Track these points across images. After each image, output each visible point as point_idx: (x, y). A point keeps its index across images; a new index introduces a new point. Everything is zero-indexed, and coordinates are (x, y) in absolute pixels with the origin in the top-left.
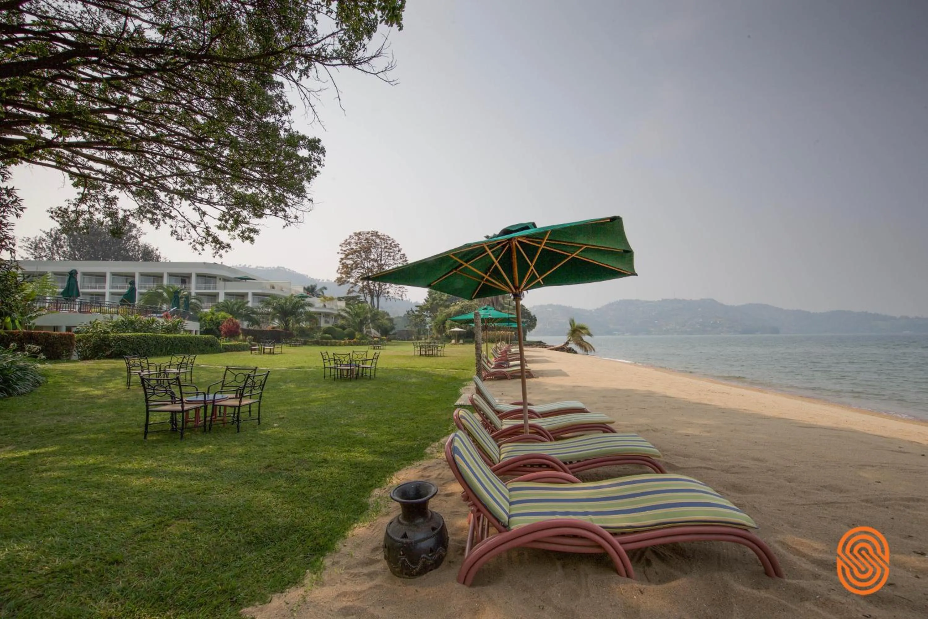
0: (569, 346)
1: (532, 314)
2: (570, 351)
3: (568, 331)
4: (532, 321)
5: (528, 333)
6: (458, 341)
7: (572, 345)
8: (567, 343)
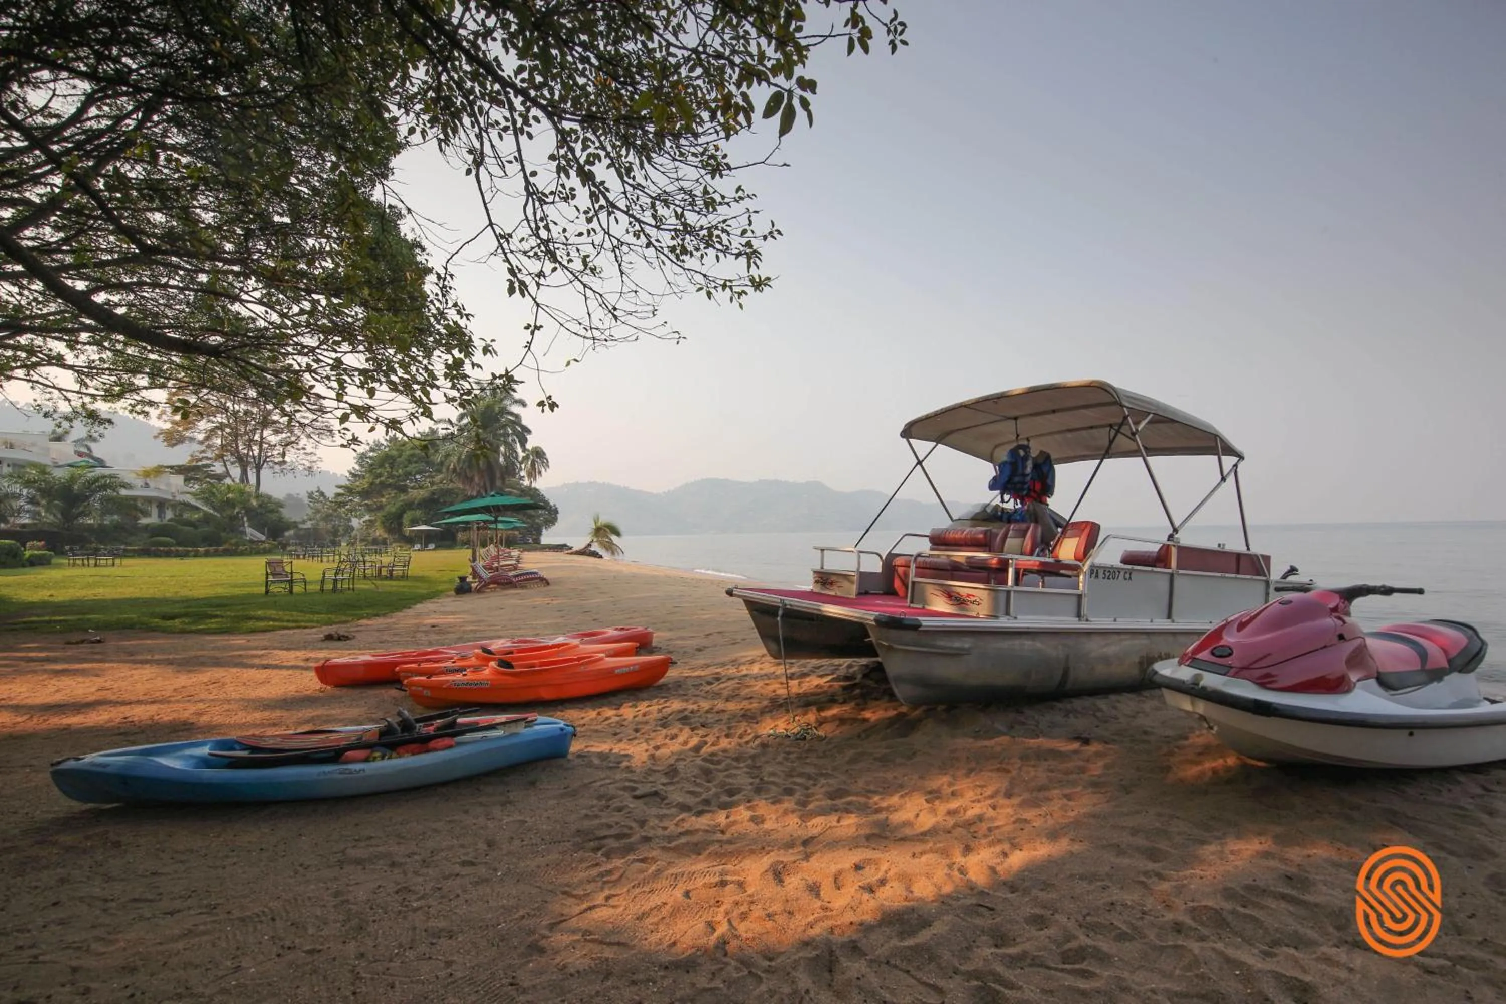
0: (593, 549)
1: (552, 504)
2: (595, 554)
3: (590, 530)
4: (551, 515)
5: (544, 531)
6: (426, 546)
7: (595, 547)
8: (589, 545)
